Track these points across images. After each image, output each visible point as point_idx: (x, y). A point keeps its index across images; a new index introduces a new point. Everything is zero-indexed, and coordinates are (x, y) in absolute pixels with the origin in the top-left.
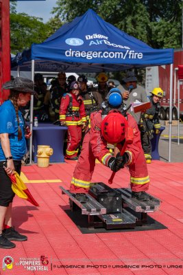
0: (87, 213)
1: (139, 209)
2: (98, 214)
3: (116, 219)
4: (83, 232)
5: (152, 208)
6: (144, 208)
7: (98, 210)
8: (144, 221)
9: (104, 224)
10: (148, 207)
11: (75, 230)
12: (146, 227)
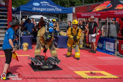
0: (36, 64)
1: (53, 63)
2: (39, 65)
3: (45, 67)
4: (34, 71)
5: (58, 63)
6: (55, 63)
7: (40, 64)
8: (55, 67)
9: (42, 68)
10: (56, 63)
11: (32, 71)
12: (56, 69)
